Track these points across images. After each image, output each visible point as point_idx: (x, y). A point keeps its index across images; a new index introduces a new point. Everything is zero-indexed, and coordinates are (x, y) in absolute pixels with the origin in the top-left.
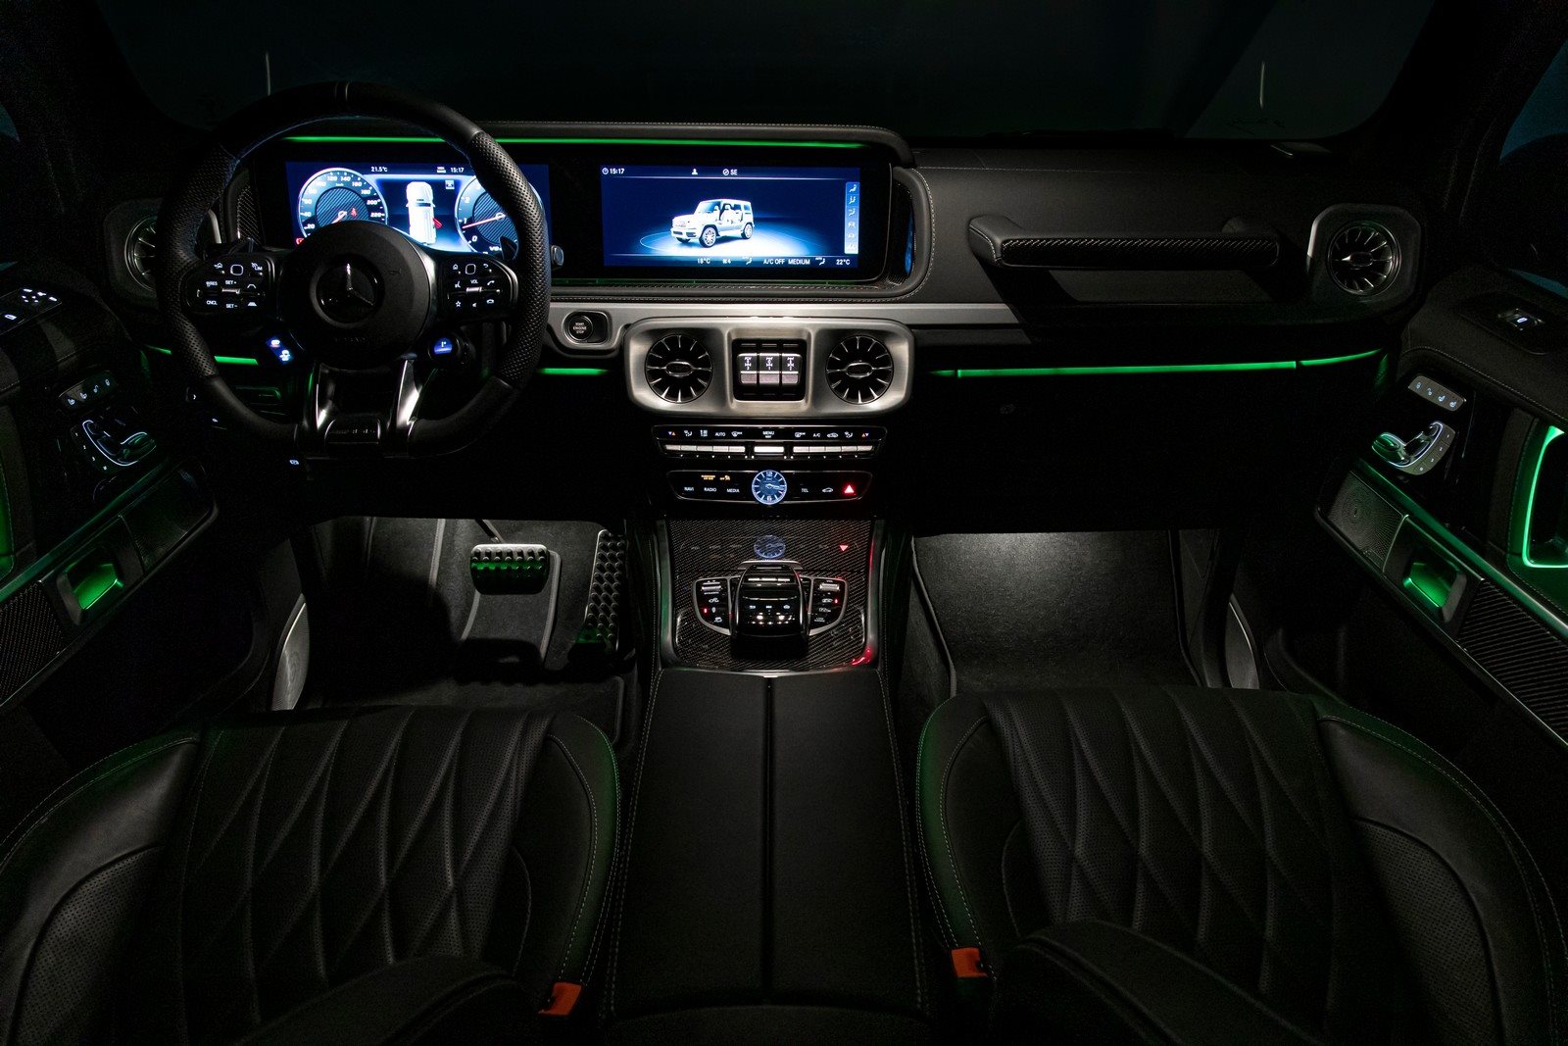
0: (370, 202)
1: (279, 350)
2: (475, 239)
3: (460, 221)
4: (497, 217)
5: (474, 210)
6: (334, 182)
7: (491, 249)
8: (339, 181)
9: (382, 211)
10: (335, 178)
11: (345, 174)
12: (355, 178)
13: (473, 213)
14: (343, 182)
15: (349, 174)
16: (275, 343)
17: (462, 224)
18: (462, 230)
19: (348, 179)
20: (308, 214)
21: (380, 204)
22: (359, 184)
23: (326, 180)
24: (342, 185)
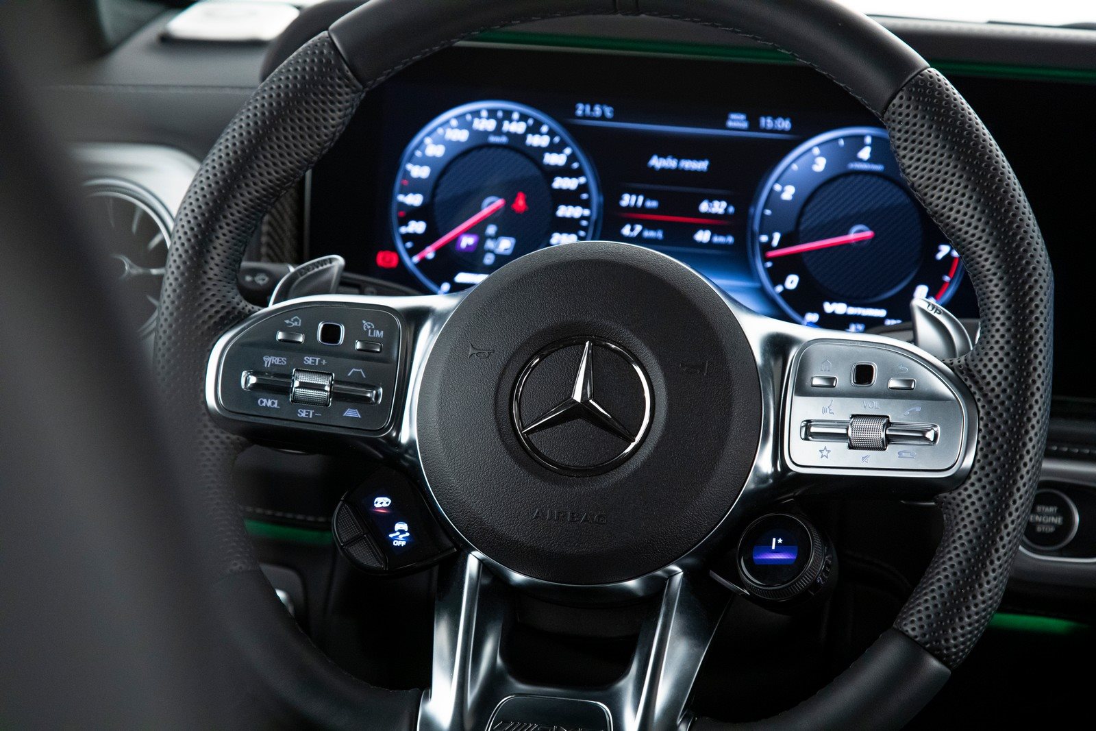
0: (560, 183)
1: (387, 521)
2: (792, 282)
3: (764, 238)
4: (853, 236)
5: (801, 213)
6: (486, 133)
7: (829, 308)
8: (498, 131)
9: (585, 204)
10: (491, 125)
11: (516, 116)
12: (534, 129)
13: (798, 223)
14: (509, 134)
15: (523, 118)
16: (382, 502)
17: (767, 246)
18: (765, 260)
19: (518, 127)
20: (415, 200)
21: (582, 188)
22: (543, 141)
23: (468, 126)
24: (504, 140)
